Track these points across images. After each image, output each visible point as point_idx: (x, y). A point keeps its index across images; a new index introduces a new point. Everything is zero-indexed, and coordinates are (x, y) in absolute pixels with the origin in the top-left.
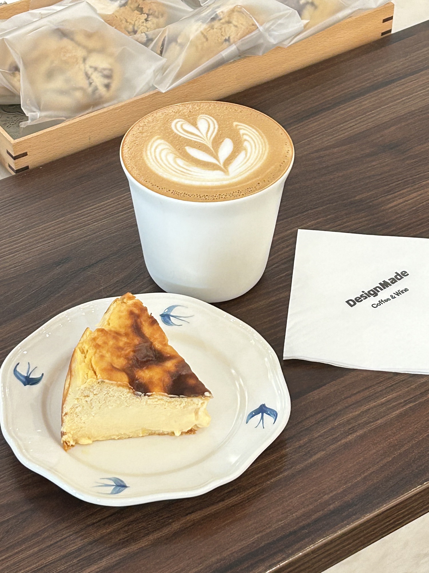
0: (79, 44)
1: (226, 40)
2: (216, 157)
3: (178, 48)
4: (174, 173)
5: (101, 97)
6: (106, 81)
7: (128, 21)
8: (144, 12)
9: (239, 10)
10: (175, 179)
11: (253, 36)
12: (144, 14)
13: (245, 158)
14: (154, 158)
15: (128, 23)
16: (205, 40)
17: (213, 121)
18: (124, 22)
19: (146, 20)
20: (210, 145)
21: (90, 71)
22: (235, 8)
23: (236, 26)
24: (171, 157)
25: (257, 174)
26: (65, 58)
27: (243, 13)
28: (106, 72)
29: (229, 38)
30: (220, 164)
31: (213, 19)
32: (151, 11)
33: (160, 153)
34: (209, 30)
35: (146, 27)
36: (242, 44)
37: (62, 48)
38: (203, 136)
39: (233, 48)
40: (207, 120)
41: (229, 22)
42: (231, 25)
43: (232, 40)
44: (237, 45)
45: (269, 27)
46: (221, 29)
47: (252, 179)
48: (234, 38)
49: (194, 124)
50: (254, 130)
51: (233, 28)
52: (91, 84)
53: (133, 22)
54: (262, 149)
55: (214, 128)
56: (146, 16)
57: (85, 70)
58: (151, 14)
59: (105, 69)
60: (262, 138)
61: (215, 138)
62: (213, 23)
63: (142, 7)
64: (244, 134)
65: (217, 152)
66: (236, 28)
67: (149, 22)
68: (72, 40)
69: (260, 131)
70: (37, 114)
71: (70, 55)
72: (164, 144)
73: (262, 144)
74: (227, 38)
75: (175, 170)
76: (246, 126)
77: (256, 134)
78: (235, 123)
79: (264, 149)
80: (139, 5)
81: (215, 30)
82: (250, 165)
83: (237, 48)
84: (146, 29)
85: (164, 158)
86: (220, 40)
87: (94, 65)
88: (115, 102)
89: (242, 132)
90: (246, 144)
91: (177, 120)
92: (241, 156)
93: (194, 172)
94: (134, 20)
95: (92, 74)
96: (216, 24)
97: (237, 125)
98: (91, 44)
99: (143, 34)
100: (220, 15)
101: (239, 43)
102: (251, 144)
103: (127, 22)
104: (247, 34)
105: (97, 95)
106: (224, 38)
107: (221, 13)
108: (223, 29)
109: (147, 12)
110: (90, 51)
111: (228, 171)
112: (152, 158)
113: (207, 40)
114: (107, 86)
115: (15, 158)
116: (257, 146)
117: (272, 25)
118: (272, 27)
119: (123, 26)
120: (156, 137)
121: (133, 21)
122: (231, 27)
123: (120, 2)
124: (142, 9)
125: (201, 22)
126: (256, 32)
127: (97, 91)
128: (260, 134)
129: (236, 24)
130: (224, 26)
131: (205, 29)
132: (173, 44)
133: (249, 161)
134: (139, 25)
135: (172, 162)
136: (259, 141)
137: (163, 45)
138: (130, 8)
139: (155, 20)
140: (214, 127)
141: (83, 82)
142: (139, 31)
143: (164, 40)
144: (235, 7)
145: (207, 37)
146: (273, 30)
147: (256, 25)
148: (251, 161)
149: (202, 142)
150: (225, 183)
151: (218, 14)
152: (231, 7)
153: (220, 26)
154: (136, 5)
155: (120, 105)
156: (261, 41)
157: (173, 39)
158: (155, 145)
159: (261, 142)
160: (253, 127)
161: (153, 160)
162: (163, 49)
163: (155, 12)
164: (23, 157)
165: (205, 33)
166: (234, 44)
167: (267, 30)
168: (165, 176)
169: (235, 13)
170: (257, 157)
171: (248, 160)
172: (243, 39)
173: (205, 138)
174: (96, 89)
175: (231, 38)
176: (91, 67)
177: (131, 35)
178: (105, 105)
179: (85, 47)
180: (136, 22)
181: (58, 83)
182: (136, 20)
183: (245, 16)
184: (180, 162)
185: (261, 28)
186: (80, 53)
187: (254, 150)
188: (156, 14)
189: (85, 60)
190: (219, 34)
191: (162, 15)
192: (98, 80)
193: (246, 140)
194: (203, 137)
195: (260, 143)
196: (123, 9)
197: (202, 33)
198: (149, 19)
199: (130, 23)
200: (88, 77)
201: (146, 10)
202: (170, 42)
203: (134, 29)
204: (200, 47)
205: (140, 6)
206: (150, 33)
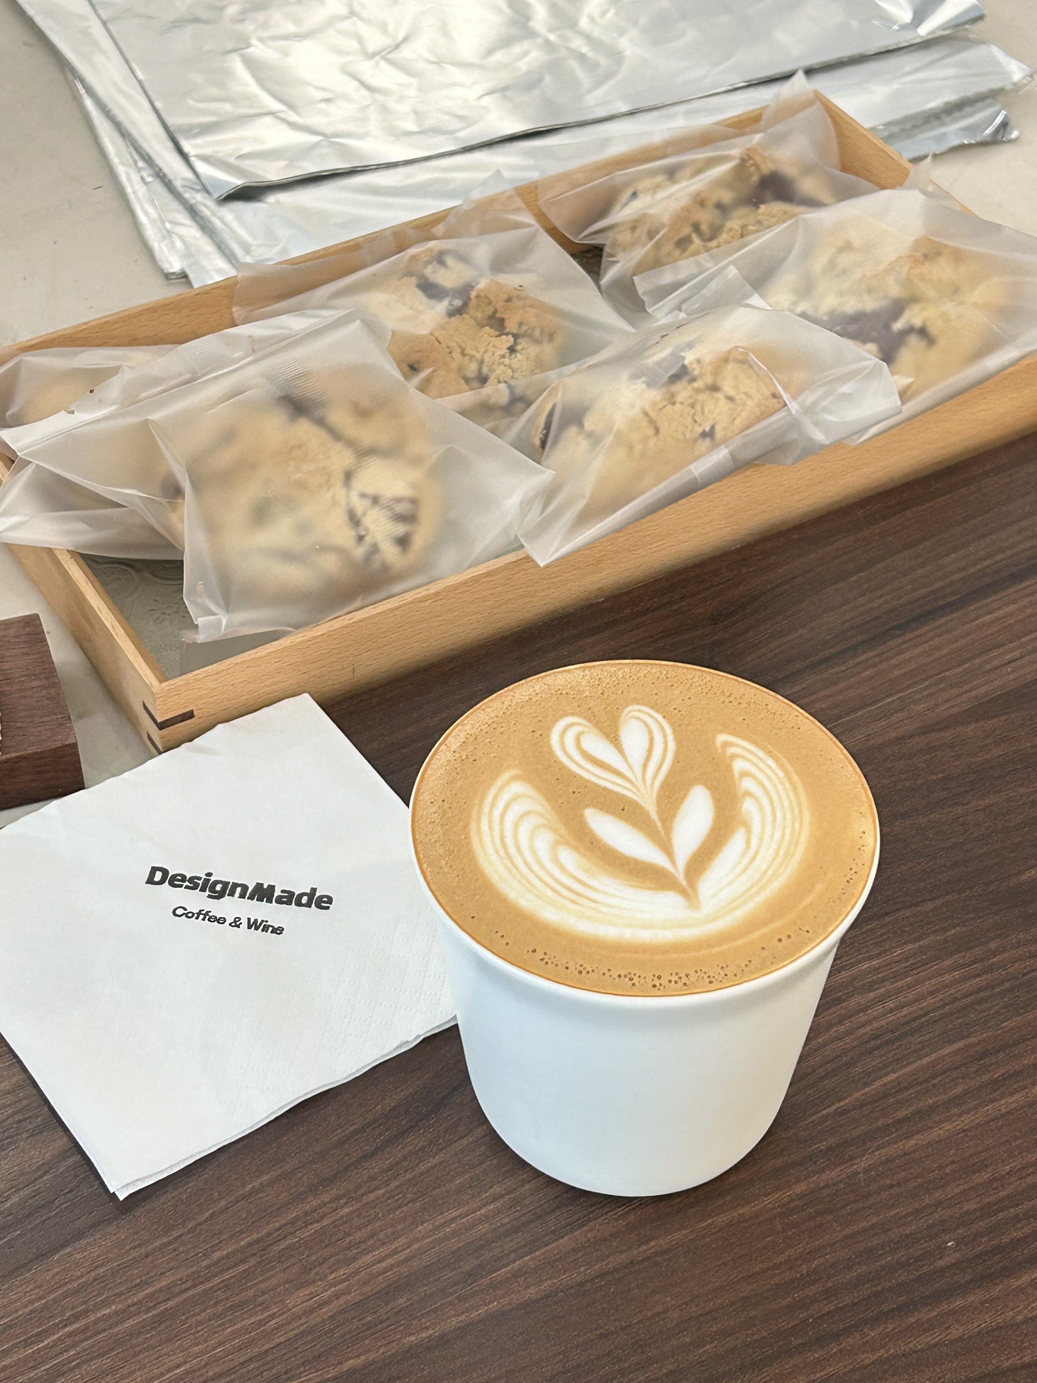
0: (336, 435)
1: (704, 435)
2: (666, 847)
3: (584, 444)
4: (549, 893)
5: (385, 568)
6: (400, 529)
7: (467, 351)
8: (506, 331)
9: (740, 357)
10: (551, 915)
11: (770, 424)
12: (507, 334)
13: (745, 852)
14: (498, 841)
15: (467, 358)
16: (651, 432)
17: (662, 728)
18: (456, 354)
19: (512, 350)
20: (650, 805)
21: (359, 505)
22: (729, 352)
23: (731, 399)
24: (544, 841)
25: (777, 907)
26: (297, 476)
27: (751, 366)
28: (401, 508)
29: (712, 428)
30: (676, 869)
31: (675, 378)
32: (525, 328)
33: (516, 826)
34: (664, 407)
35: (510, 367)
36: (745, 445)
37: (292, 448)
38: (635, 776)
39: (721, 455)
40: (647, 725)
41: (714, 388)
42: (719, 395)
43: (719, 434)
44: (730, 448)
45: (814, 404)
46: (692, 406)
47: (764, 923)
48: (725, 429)
49: (613, 736)
50: (771, 762)
51: (723, 405)
52: (361, 538)
53: (478, 356)
54: (793, 826)
55: (665, 750)
56: (511, 339)
57: (348, 504)
58: (524, 335)
59: (398, 500)
60: (795, 789)
61: (666, 784)
62: (674, 388)
63: (502, 316)
64: (744, 774)
65: (668, 830)
66: (731, 405)
67: (519, 356)
68: (321, 422)
69: (787, 765)
70: (220, 622)
71: (312, 467)
72: (527, 796)
73: (792, 811)
74: (707, 429)
75: (552, 883)
76: (752, 747)
77: (777, 775)
78: (722, 738)
79: (797, 826)
80: (495, 312)
81: (678, 406)
82: (757, 876)
83: (732, 454)
84: (510, 372)
85: (524, 843)
86: (688, 435)
87: (370, 490)
88: (421, 579)
89: (738, 766)
90: (748, 806)
91: (569, 720)
92: (734, 847)
93: (605, 893)
94: (482, 350)
95: (364, 514)
96: (683, 391)
97: (726, 745)
98: (368, 434)
99: (503, 386)
100: (694, 369)
101: (737, 442)
102: (761, 809)
103: (463, 354)
104: (759, 419)
105: (376, 564)
106: (700, 430)
107: (695, 365)
108: (698, 408)
109: (515, 332)
110: (365, 453)
111: (696, 895)
112: (493, 841)
113: (657, 431)
114: (403, 542)
115: (161, 726)
116: (779, 816)
117: (822, 398)
118: (825, 403)
119: (454, 366)
120: (505, 776)
121: (478, 352)
122: (718, 400)
123: (450, 305)
124: (502, 321)
125: (644, 382)
126: (783, 413)
127: (376, 556)
128: (787, 774)
129: (731, 393)
130: (702, 397)
131: (654, 404)
132: (572, 431)
133: (756, 863)
134: (493, 363)
135: (544, 855)
136: (784, 797)
137: (548, 427)
138: (475, 319)
139: (533, 350)
140: (666, 745)
141: (343, 535)
142: (492, 379)
143: (551, 414)
144: (732, 349)
145: (659, 424)
146: (825, 410)
147: (781, 397)
148: (761, 864)
149: (629, 794)
150: (687, 934)
151: (689, 366)
152: (723, 348)
153: (691, 397)
154: (489, 311)
155: (433, 589)
156: (794, 435)
157: (574, 416)
158: (505, 797)
159: (791, 802)
160: (769, 753)
161: (497, 851)
162: (546, 435)
163: (534, 328)
164: (182, 721)
165: (653, 415)
166: (723, 446)
167: (809, 410)
168: (526, 901)
169: (731, 366)
170: (777, 851)
171: (753, 859)
172: (747, 432)
173: (639, 783)
174: (375, 549)
175: (718, 428)
176: (363, 496)
177: (472, 389)
178: (396, 588)
179: (350, 443)
180: (486, 357)
181: (280, 533)
182: (486, 352)
183: (755, 372)
184: (568, 857)
185: (794, 407)
186: (341, 458)
187: (768, 829)
188: (537, 333)
189: (348, 476)
190: (689, 421)
191: (551, 337)
192: (380, 528)
193: (748, 794)
194: (633, 779)
195: (786, 803)
196: (455, 320)
197: (646, 414)
198: (519, 347)
199: (472, 357)
200: (354, 520)
201: (511, 326)
202: (564, 425)
203: (480, 371)
204: (638, 448)
205: (498, 315)
206: (521, 384)
